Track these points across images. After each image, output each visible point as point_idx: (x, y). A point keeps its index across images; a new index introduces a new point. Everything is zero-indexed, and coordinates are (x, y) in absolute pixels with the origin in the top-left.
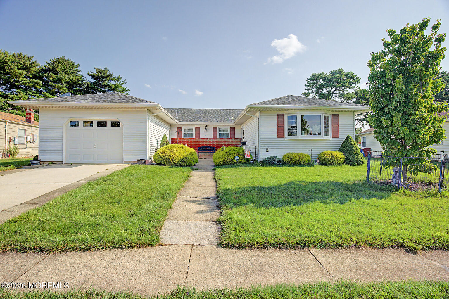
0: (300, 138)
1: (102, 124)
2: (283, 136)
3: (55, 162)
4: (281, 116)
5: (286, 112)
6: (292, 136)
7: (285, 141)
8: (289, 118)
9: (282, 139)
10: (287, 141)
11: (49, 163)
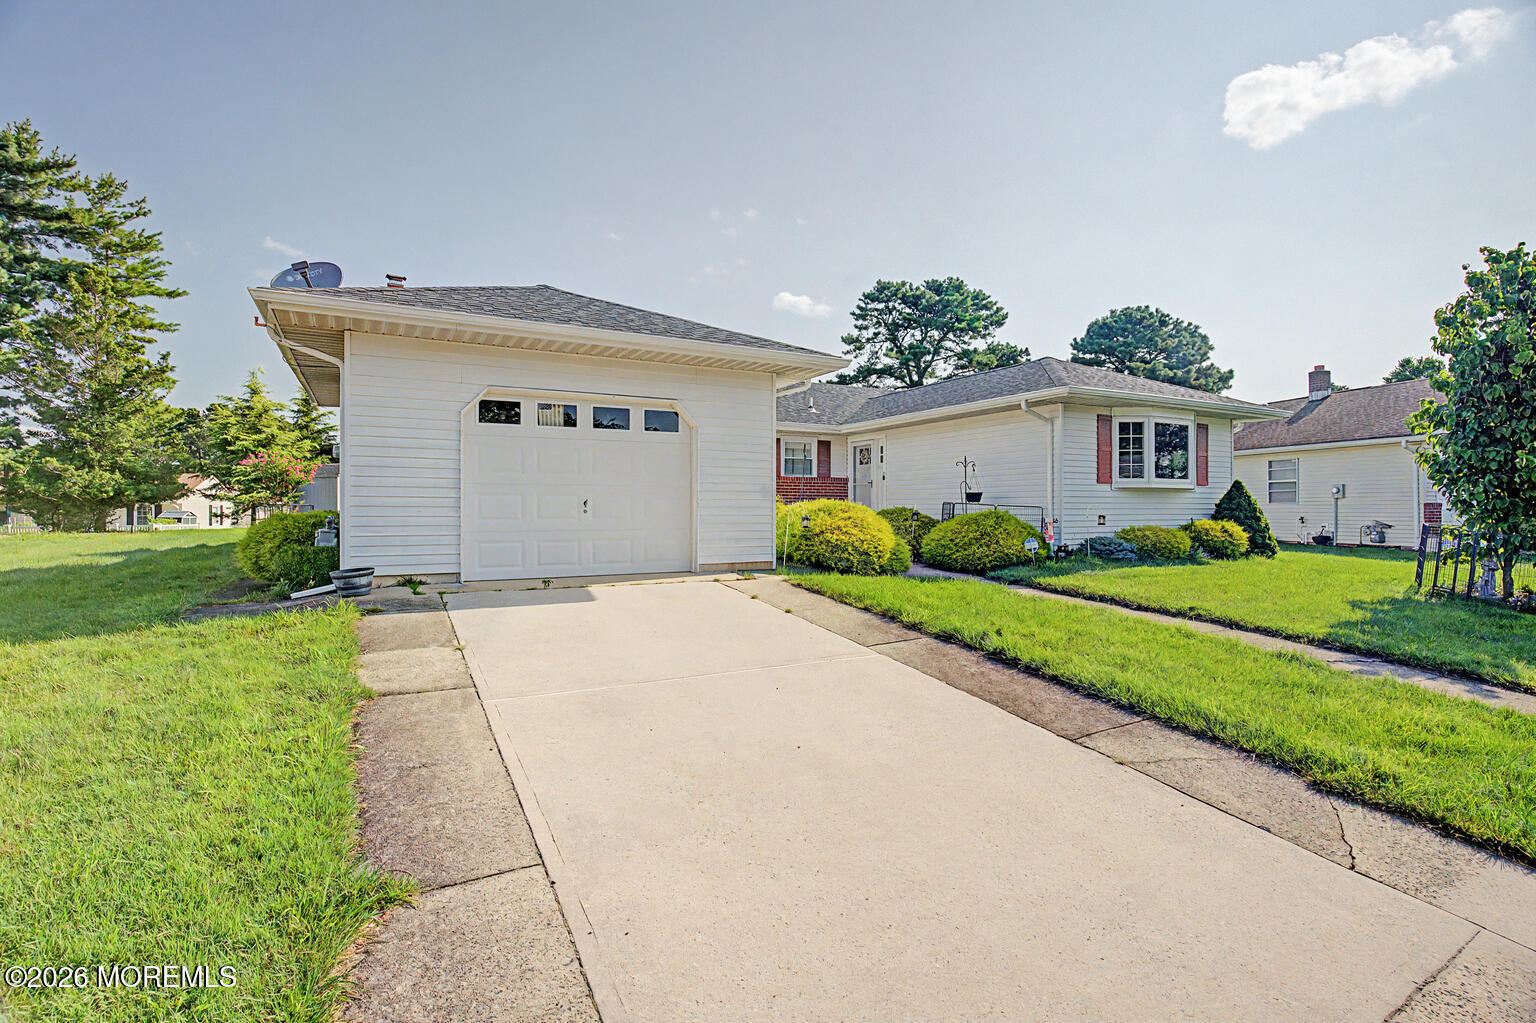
0: (1154, 486)
1: (611, 419)
2: (1109, 481)
3: (423, 579)
4: (1104, 421)
5: (1116, 411)
6: (1131, 479)
7: (1111, 494)
8: (1124, 427)
9: (1106, 487)
10: (1117, 494)
11: (392, 581)
